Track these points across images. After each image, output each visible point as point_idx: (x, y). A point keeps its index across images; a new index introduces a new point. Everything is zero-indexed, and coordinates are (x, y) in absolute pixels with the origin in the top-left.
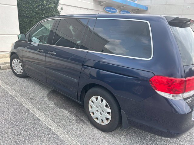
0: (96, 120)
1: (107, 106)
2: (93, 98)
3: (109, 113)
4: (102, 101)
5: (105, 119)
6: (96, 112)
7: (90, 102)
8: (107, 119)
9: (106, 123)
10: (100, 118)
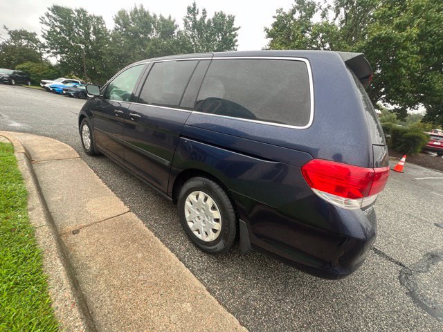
0: (196, 233)
1: (214, 208)
2: (192, 197)
3: (217, 220)
4: (206, 199)
5: (211, 230)
6: (197, 219)
7: (187, 203)
8: (215, 231)
9: (212, 237)
10: (202, 230)
